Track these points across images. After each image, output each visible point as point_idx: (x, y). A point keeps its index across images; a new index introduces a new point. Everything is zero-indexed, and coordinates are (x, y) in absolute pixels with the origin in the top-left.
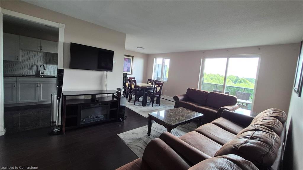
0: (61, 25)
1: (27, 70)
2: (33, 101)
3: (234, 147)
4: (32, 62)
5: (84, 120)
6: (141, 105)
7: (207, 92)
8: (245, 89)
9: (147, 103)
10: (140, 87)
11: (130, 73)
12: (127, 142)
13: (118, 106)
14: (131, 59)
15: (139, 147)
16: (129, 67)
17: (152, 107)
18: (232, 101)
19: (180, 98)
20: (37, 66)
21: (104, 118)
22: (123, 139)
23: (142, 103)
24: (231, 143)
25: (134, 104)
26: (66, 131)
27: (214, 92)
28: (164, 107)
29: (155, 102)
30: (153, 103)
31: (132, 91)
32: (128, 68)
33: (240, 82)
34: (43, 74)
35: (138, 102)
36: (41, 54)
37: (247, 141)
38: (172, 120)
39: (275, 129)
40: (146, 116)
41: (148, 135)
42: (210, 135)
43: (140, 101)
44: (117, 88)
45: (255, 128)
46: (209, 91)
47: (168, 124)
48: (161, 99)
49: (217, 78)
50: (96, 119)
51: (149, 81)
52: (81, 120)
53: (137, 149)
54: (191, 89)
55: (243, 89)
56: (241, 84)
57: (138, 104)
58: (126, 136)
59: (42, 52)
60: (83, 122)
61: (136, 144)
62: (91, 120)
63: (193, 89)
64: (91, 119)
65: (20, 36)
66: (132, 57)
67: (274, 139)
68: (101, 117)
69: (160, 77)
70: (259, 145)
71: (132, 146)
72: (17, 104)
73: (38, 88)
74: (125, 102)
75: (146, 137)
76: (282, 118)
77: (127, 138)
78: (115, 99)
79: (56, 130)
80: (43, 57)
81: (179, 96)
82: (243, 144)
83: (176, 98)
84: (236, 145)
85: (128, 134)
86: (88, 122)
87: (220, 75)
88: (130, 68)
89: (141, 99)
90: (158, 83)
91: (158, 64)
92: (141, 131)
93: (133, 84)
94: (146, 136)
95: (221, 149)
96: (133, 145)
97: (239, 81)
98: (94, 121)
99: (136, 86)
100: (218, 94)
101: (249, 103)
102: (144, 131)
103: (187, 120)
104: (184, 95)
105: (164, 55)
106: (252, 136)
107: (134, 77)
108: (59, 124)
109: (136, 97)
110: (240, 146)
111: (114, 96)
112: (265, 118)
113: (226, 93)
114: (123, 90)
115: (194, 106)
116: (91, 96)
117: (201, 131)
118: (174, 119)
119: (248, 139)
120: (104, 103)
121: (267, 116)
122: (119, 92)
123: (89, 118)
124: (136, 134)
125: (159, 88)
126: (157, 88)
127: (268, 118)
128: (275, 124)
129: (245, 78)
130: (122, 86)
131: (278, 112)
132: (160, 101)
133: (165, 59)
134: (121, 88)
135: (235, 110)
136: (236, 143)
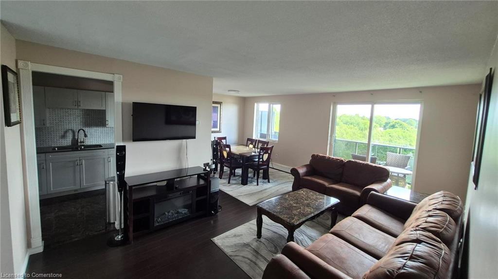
0: (117, 76)
1: (58, 138)
2: (72, 187)
3: (388, 273)
4: (65, 125)
5: (159, 219)
6: (239, 183)
7: (342, 161)
8: (401, 149)
9: (249, 179)
11: (218, 129)
12: (228, 251)
13: (208, 193)
14: (217, 107)
15: (247, 260)
16: (216, 120)
17: (258, 185)
18: (381, 175)
19: (302, 171)
20: (74, 132)
21: (188, 212)
22: (222, 247)
23: (241, 179)
24: (385, 265)
25: (229, 183)
26: (134, 238)
27: (353, 160)
28: (276, 183)
29: (261, 175)
30: (258, 178)
31: (224, 160)
32: (214, 121)
33: (393, 127)
34: (82, 144)
35: (234, 178)
36: (78, 112)
37: (405, 264)
38: (295, 215)
39: (444, 234)
40: (249, 201)
41: (258, 238)
42: (353, 239)
43: (237, 176)
44: (204, 164)
45: (415, 238)
46: (345, 158)
47: (290, 223)
48: (270, 170)
49: (356, 121)
50: (176, 215)
51: (249, 142)
52: (155, 219)
53: (245, 262)
54: (318, 155)
55: (399, 149)
56: (394, 129)
57: (234, 182)
58: (225, 241)
59: (80, 110)
60: (158, 222)
61: (241, 255)
62: (169, 218)
63: (321, 155)
65: (46, 88)
66: (220, 103)
67: (442, 257)
68: (183, 212)
69: (266, 133)
70: (422, 271)
71: (236, 258)
72: (48, 194)
73: (78, 168)
74: (220, 185)
76: (456, 211)
77: (227, 244)
78: (202, 182)
79: (119, 238)
80: (81, 116)
81: (299, 168)
82: (399, 269)
83: (294, 172)
84: (391, 270)
85: (227, 237)
86: (165, 222)
89: (239, 171)
90: (265, 148)
91: (262, 110)
92: (245, 231)
93: (226, 150)
94: (255, 239)
95: (371, 272)
96: (237, 256)
97: (391, 124)
98: (174, 219)
99: (230, 154)
100: (361, 163)
101: (408, 174)
102: (251, 230)
103: (316, 213)
104: (306, 166)
105: (271, 99)
106: (412, 254)
107: (224, 136)
108: (122, 226)
109: (231, 171)
110: (397, 272)
111: (199, 176)
112: (431, 213)
113: (371, 162)
114: (214, 166)
115: (324, 185)
116: (166, 181)
117: (339, 232)
118: (297, 213)
119: (406, 260)
120: (187, 191)
121: (433, 209)
122: (207, 170)
123: (166, 215)
124: (239, 236)
125: (267, 155)
126: (263, 155)
127: (435, 212)
128: (445, 226)
129: (400, 120)
130: (211, 160)
131: (450, 199)
132: (269, 174)
133: (273, 104)
134: (210, 162)
135: (386, 191)
136: (391, 266)
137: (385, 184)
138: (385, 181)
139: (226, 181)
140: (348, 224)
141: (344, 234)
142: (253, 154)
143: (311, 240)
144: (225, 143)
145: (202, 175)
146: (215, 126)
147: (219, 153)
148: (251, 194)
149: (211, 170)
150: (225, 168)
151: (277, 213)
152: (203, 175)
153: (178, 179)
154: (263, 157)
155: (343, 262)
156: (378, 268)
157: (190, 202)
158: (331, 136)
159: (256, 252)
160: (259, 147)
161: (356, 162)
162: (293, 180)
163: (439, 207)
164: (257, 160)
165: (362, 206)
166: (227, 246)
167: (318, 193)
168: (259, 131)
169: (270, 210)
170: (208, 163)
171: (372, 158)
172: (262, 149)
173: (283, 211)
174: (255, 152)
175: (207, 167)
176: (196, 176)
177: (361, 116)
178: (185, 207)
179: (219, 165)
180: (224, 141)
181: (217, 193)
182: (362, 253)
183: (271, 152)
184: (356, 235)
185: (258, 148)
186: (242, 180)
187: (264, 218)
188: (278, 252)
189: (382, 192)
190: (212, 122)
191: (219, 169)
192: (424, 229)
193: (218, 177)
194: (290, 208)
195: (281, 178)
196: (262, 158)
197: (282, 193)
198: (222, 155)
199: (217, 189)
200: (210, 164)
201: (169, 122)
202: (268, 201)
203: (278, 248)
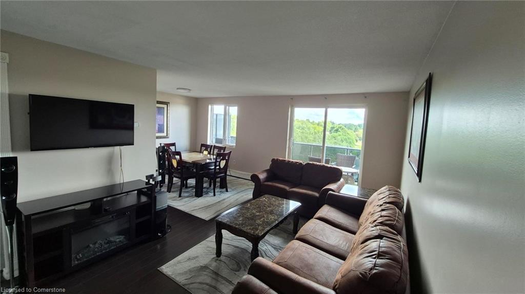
3: (361, 276)
5: (80, 255)
6: (192, 196)
7: (301, 163)
8: (348, 150)
9: (204, 190)
10: (190, 163)
11: (165, 134)
12: (180, 280)
13: (153, 211)
14: (164, 108)
15: (205, 285)
16: (161, 123)
17: (214, 195)
18: (335, 175)
19: (262, 176)
21: (125, 240)
22: (173, 276)
23: (194, 190)
25: (180, 196)
27: (311, 162)
28: (235, 192)
29: (218, 184)
30: (215, 187)
31: (173, 170)
32: (159, 125)
33: (337, 131)
35: (187, 190)
37: (375, 264)
38: (259, 225)
40: (206, 216)
41: (217, 256)
42: (317, 242)
43: (190, 187)
44: (146, 176)
45: (377, 234)
46: (304, 162)
47: (254, 235)
48: (228, 178)
50: (107, 246)
51: (203, 148)
52: (73, 256)
54: (277, 159)
55: (346, 150)
56: (338, 133)
57: (186, 195)
58: (177, 268)
60: (78, 260)
61: (198, 281)
62: (96, 251)
63: (281, 159)
64: (96, 249)
66: (167, 104)
67: (402, 249)
68: (118, 240)
69: (222, 138)
71: (191, 286)
74: (169, 200)
75: (214, 260)
77: (179, 272)
78: (144, 199)
81: (259, 173)
82: (371, 269)
83: (254, 178)
84: (363, 273)
85: (179, 262)
86: (90, 257)
87: (310, 121)
88: (163, 125)
89: (192, 182)
90: (222, 153)
91: (217, 113)
92: (203, 251)
93: (175, 159)
94: (213, 258)
95: (342, 277)
96: (193, 283)
97: (336, 129)
98: (104, 252)
99: (180, 162)
100: (318, 165)
101: (355, 173)
102: (208, 249)
103: (280, 219)
104: (266, 171)
105: (227, 101)
106: (379, 252)
107: (173, 142)
108: (15, 275)
109: (182, 182)
110: (369, 274)
111: (140, 192)
112: (383, 207)
113: (326, 163)
114: (160, 178)
115: (285, 189)
116: (90, 203)
117: (304, 237)
118: (261, 223)
119: (375, 258)
120: (123, 212)
121: (384, 203)
122: (151, 184)
123: (90, 247)
124: (194, 258)
125: (225, 161)
126: (220, 161)
127: (386, 206)
128: (396, 218)
129: (342, 125)
130: (157, 171)
131: (394, 192)
132: (227, 182)
133: (229, 106)
134: (155, 174)
135: (340, 190)
136: (362, 268)
137: (339, 183)
138: (339, 180)
139: (176, 194)
140: (312, 228)
141: (309, 238)
142: (208, 161)
143: (275, 248)
144: (174, 150)
145: (143, 190)
146: (161, 130)
147: (167, 163)
148: (208, 207)
149: (156, 183)
150: (175, 179)
151: (239, 225)
152: (146, 190)
153: (109, 199)
154: (220, 163)
155: (311, 270)
156: (350, 272)
157: (126, 226)
158: (290, 139)
159: (216, 274)
160: (215, 153)
161: (313, 164)
162: (254, 187)
163: (388, 201)
164: (213, 167)
165: (322, 206)
166: (179, 274)
167: (280, 199)
168: (214, 136)
169: (231, 223)
170: (153, 175)
171: (326, 160)
172: (218, 155)
173: (246, 222)
174: (211, 159)
175: (151, 180)
176: (136, 192)
177: (311, 121)
178: (119, 233)
179: (167, 177)
180: (172, 148)
181: (165, 210)
182: (328, 255)
183: (229, 158)
184: (320, 238)
185: (213, 155)
186: (196, 192)
187: (224, 232)
188: (241, 268)
189: (338, 191)
190: (157, 126)
191: (167, 180)
192: (382, 224)
193: (166, 190)
194: (253, 218)
195: (241, 186)
196: (219, 166)
197: (243, 201)
198: (171, 164)
199: (165, 206)
200: (155, 176)
201: (94, 125)
202: (228, 213)
203: (241, 264)
